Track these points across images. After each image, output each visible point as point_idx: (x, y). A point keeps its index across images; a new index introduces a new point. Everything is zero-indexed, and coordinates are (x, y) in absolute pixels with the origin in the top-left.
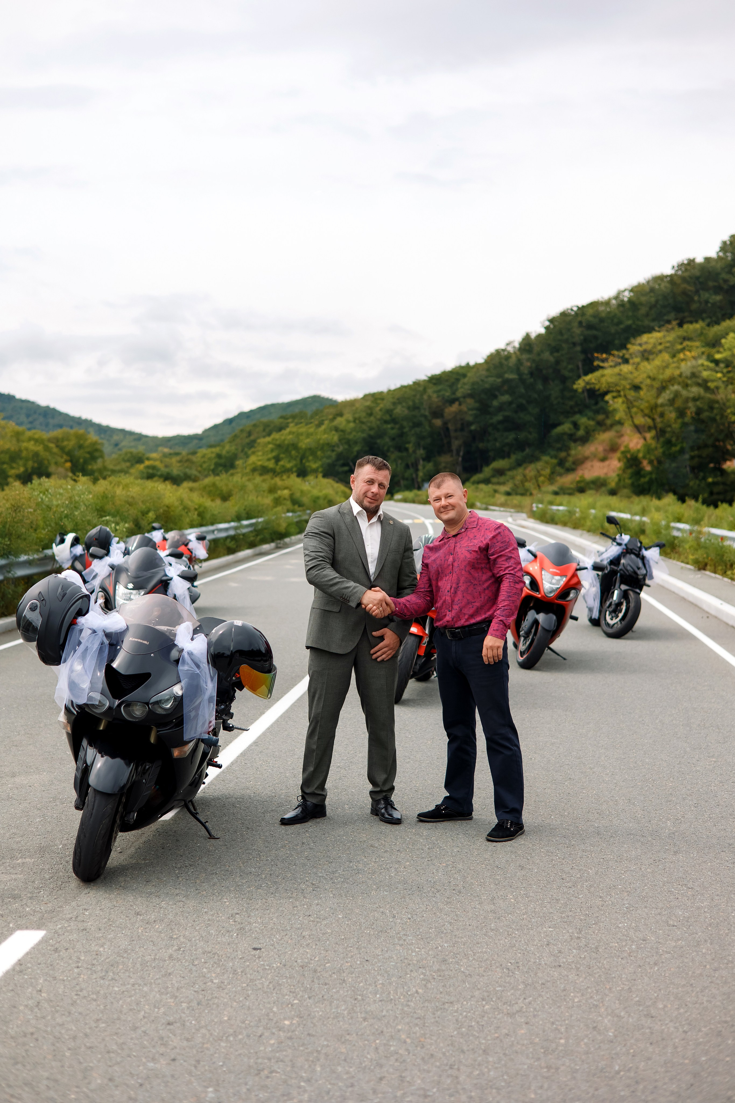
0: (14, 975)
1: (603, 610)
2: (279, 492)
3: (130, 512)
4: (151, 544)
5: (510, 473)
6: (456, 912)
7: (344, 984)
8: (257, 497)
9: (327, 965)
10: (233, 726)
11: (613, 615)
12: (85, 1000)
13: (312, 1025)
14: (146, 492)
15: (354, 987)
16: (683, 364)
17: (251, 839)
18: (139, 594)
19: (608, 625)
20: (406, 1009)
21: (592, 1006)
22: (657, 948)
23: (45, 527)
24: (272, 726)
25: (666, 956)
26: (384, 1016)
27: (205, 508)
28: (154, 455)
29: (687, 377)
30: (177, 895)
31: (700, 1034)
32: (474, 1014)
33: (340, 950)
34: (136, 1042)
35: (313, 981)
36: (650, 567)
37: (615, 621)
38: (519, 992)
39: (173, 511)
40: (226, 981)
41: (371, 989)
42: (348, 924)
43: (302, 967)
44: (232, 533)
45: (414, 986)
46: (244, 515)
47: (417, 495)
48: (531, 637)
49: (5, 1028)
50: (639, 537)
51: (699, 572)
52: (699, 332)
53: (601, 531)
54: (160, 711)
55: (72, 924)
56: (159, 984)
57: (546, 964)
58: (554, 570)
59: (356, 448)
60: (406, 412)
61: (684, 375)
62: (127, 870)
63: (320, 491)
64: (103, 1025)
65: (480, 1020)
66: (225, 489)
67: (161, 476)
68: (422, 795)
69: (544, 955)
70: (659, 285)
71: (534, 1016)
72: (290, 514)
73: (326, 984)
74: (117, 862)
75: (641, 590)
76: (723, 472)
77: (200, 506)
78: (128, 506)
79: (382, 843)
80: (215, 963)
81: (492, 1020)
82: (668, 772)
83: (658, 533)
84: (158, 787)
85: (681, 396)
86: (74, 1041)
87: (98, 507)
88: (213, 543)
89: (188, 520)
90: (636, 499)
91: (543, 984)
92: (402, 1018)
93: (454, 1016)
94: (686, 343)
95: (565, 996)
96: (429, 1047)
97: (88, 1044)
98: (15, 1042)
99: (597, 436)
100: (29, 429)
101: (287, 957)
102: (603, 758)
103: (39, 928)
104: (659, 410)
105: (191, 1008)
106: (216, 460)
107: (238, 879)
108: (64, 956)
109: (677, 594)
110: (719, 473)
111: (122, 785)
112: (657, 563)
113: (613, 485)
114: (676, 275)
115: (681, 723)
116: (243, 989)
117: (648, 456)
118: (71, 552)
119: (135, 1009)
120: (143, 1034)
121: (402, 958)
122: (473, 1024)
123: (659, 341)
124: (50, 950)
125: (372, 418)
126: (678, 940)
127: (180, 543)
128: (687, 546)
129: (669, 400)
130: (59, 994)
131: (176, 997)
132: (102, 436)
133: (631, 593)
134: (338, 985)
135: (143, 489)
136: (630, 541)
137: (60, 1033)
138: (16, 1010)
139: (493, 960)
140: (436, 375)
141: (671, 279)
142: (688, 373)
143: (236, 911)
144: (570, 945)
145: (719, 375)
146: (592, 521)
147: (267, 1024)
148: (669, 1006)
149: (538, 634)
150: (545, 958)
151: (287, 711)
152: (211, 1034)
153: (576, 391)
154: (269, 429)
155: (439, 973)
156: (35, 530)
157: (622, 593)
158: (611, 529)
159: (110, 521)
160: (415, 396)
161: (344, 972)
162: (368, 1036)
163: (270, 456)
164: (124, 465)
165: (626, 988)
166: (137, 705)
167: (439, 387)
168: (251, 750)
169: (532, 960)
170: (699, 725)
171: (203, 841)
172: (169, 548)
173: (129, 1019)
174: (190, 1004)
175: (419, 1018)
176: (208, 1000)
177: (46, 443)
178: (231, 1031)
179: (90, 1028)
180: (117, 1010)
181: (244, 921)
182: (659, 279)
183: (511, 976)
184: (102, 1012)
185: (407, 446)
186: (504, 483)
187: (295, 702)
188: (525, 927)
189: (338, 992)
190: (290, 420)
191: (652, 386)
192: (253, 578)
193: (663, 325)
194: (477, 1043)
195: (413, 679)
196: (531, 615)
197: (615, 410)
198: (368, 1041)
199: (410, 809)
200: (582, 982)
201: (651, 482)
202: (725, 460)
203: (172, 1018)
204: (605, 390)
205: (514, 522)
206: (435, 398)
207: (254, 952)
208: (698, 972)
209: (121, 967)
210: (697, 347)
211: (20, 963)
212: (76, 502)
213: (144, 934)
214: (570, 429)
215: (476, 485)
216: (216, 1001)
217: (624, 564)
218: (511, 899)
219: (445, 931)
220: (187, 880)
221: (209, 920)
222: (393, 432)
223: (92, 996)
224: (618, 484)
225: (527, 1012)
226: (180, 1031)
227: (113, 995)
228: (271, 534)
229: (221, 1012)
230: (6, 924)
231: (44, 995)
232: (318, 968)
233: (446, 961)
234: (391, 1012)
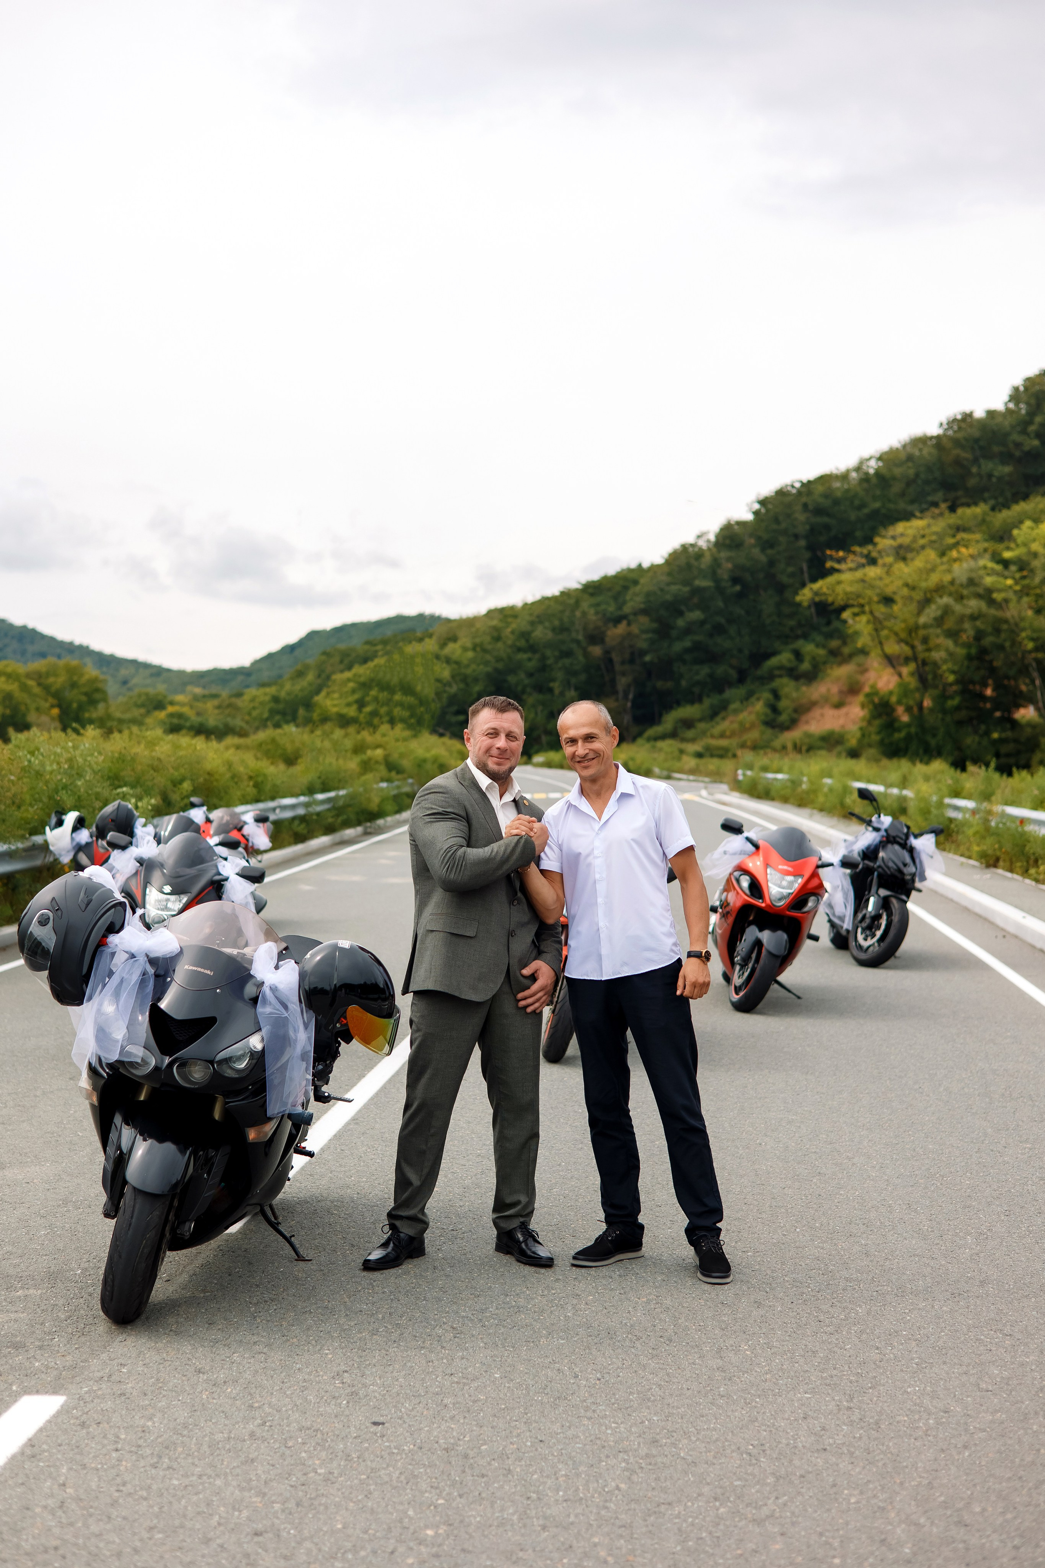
0: (23, 1462)
1: (854, 926)
2: (369, 753)
3: (155, 781)
4: (193, 827)
5: (702, 726)
6: (666, 1369)
7: (510, 1476)
8: (337, 760)
9: (484, 1447)
10: (329, 1096)
11: (868, 932)
12: (131, 1499)
13: (467, 1537)
14: (179, 751)
15: (526, 1481)
16: (956, 566)
18: (180, 901)
19: (860, 947)
20: (603, 1513)
21: (876, 1509)
22: (966, 1423)
23: (33, 802)
24: (377, 1095)
25: (980, 1435)
26: (572, 1523)
27: (265, 775)
28: (180, 698)
29: (962, 585)
30: (255, 1343)
31: (1039, 1550)
32: (704, 1520)
33: (500, 1425)
34: (211, 1560)
35: (464, 1472)
36: (921, 862)
37: (870, 942)
38: (768, 1489)
39: (217, 780)
40: (336, 1471)
41: (549, 1482)
42: (509, 1387)
43: (446, 1450)
44: (301, 811)
45: (613, 1480)
46: (318, 786)
48: (750, 965)
49: (15, 1540)
50: (900, 818)
51: (987, 871)
52: (980, 518)
53: (848, 812)
54: (229, 1073)
55: (104, 1386)
56: (238, 1475)
57: (804, 1447)
58: (785, 867)
59: (477, 688)
60: (550, 635)
61: (958, 582)
62: (179, 1306)
63: (428, 750)
64: (160, 1536)
65: (713, 1530)
66: (289, 748)
67: (190, 728)
69: (800, 1433)
70: (920, 450)
71: (793, 1524)
72: (384, 785)
73: (483, 1476)
74: (164, 1295)
75: (908, 896)
76: (1015, 724)
77: (257, 773)
78: (152, 772)
80: (318, 1444)
81: (731, 1529)
82: (963, 1164)
83: (925, 812)
84: (223, 1184)
85: (953, 612)
86: (119, 1559)
87: (111, 774)
88: (276, 827)
89: (239, 793)
90: (885, 762)
91: (802, 1476)
92: (599, 1527)
93: (675, 1523)
94: (961, 535)
95: (835, 1494)
98: (32, 1560)
99: (829, 671)
101: (423, 1435)
102: (865, 1143)
103: (55, 1392)
104: (922, 633)
105: (287, 1511)
106: (272, 705)
107: (342, 1320)
108: (96, 1433)
109: (957, 903)
110: (1008, 726)
111: (174, 1181)
112: (932, 857)
113: (853, 742)
114: (945, 435)
115: (977, 1093)
116: (362, 1482)
117: (904, 701)
118: (72, 839)
119: (204, 1513)
120: (219, 1549)
121: (593, 1437)
122: (704, 1535)
123: (922, 532)
124: (74, 1424)
125: (500, 645)
126: (996, 1411)
127: (231, 826)
128: (970, 832)
129: (936, 619)
130: (92, 1490)
131: (265, 1494)
132: (104, 669)
133: (894, 901)
134: (501, 1477)
135: (175, 748)
136: (892, 824)
137: (97, 1547)
138: (29, 1513)
139: (726, 1440)
140: (593, 582)
141: (938, 442)
142: (964, 579)
143: (343, 1368)
144: (838, 1419)
145: (1009, 582)
146: (826, 795)
147: (401, 1534)
148: (990, 1509)
149: (761, 961)
150: (802, 1438)
152: (320, 1550)
153: (799, 605)
154: (348, 660)
155: (648, 1460)
156: (19, 807)
157: (881, 901)
158: (860, 807)
159: (129, 794)
160: (562, 612)
161: (508, 1458)
162: (551, 1552)
163: (351, 699)
164: (137, 713)
165: (925, 1482)
166: (196, 1065)
167: (599, 599)
168: (349, 1130)
169: (784, 1441)
170: (1003, 1095)
171: (288, 1264)
172: (218, 834)
173: (198, 1526)
174: (286, 1505)
175: (624, 1526)
176: (311, 1499)
177: (23, 680)
178: (348, 1545)
179: (141, 1540)
180: (178, 1514)
181: (356, 1382)
182: (921, 441)
183: (754, 1465)
184: (157, 1517)
185: (551, 685)
186: (693, 740)
188: (770, 1392)
189: (502, 1487)
190: (379, 647)
191: (911, 598)
192: (334, 878)
193: (927, 509)
194: (711, 1563)
196: (752, 933)
197: (857, 633)
198: (551, 1560)
200: (860, 1473)
201: (909, 738)
202: (1018, 706)
203: (260, 1526)
204: (842, 603)
205: (711, 797)
206: (592, 616)
207: (374, 1428)
208: (1029, 1459)
209: (180, 1449)
210: (977, 542)
211: (31, 1443)
212: (79, 767)
213: (211, 1401)
214: (790, 661)
215: (652, 743)
216: (324, 1500)
217: (883, 858)
218: (747, 1350)
219: (653, 1398)
220: (268, 1321)
221: (305, 1381)
222: (531, 665)
223: (140, 1493)
224: (860, 741)
225: (781, 1517)
226: (273, 1545)
227: (171, 1491)
228: (357, 814)
229: (332, 1516)
230: (6, 1386)
231: (70, 1491)
232: (469, 1452)
233: (657, 1441)
234: (582, 1518)
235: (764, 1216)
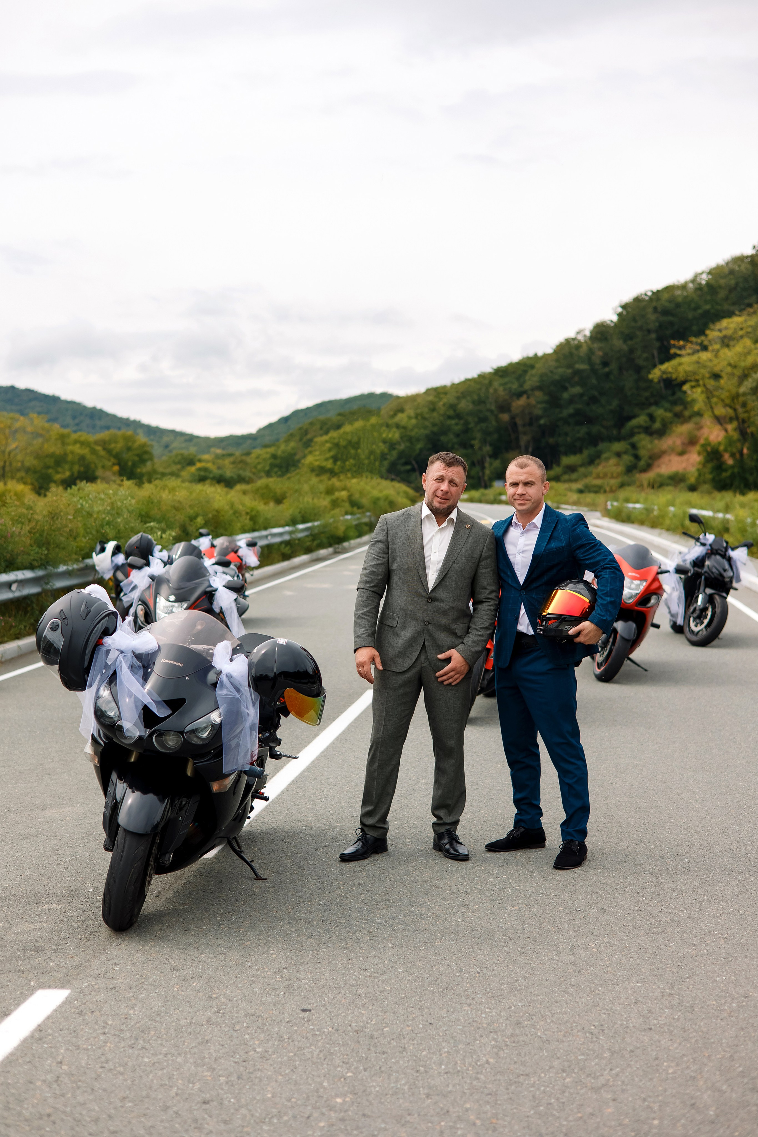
0: (32, 1044)
1: (687, 616)
2: (337, 494)
3: (177, 518)
4: (196, 552)
5: (582, 470)
6: (530, 964)
7: (404, 1053)
8: (313, 499)
9: (386, 1030)
10: (281, 754)
11: (698, 621)
12: (110, 1074)
13: (368, 1104)
14: (194, 495)
15: (416, 1057)
17: (302, 879)
18: (182, 607)
19: (692, 632)
20: (475, 1083)
21: (688, 1078)
23: (85, 535)
24: (327, 749)
26: (450, 1092)
27: (258, 512)
28: (206, 457)
30: (218, 946)
32: (553, 1088)
33: (400, 1011)
34: (167, 1125)
35: (369, 1049)
36: (737, 569)
37: (699, 628)
38: (604, 1062)
39: (223, 516)
40: (270, 1050)
41: (435, 1058)
42: (409, 980)
43: (357, 1032)
44: (287, 537)
45: (484, 1055)
46: (299, 518)
47: (483, 495)
48: (609, 647)
49: (19, 1108)
50: (722, 536)
53: (683, 531)
54: (196, 741)
55: (100, 981)
56: (195, 1054)
57: (634, 1027)
58: (634, 574)
59: (419, 446)
60: (471, 406)
62: (163, 917)
63: (381, 491)
64: (130, 1104)
65: (560, 1096)
66: (278, 491)
67: (213, 478)
68: (492, 826)
69: (632, 1015)
70: (739, 266)
71: (623, 1091)
72: (349, 517)
73: (384, 1053)
74: (153, 907)
75: (728, 594)
77: (252, 510)
78: (174, 511)
79: (447, 883)
80: (259, 1027)
81: (574, 1096)
83: (743, 531)
84: (196, 825)
86: (97, 1124)
87: (143, 513)
88: (266, 549)
89: (239, 525)
90: (718, 495)
91: (632, 1051)
92: (471, 1095)
93: (530, 1091)
95: (657, 1065)
96: (501, 1130)
97: (112, 1128)
98: (29, 1126)
99: (674, 428)
100: (75, 432)
101: (340, 1020)
102: (691, 782)
103: (63, 987)
104: (741, 399)
105: (230, 1083)
106: (272, 461)
107: (286, 927)
108: (90, 1020)
111: (156, 822)
112: (745, 564)
113: (692, 480)
114: (756, 254)
116: (290, 1059)
117: (729, 449)
118: (112, 561)
119: (166, 1085)
120: (174, 1116)
121: (471, 1020)
122: (553, 1101)
123: (740, 326)
124: (74, 1013)
125: (435, 414)
127: (230, 550)
129: (752, 389)
130: (82, 1067)
131: (214, 1069)
132: (152, 437)
133: (717, 597)
134: (398, 1054)
135: (191, 493)
136: (714, 541)
137: (81, 1114)
138: (32, 1086)
139: (574, 1022)
140: (502, 367)
141: (752, 260)
143: (284, 965)
144: (662, 1003)
146: (671, 519)
147: (316, 1102)
149: (617, 644)
150: (633, 1020)
151: (344, 732)
152: (252, 1115)
153: (651, 381)
154: (326, 427)
155: (512, 1039)
156: (75, 538)
157: (707, 598)
158: (693, 527)
159: (156, 527)
160: (480, 389)
161: (404, 1038)
162: (432, 1116)
163: (329, 455)
164: (175, 468)
165: (728, 1055)
166: (170, 735)
167: (506, 380)
168: (304, 777)
169: (619, 1022)
171: (249, 882)
172: (217, 555)
173: (160, 1096)
175: (490, 1094)
176: (249, 1073)
177: (93, 446)
178: (275, 1111)
179: (115, 1108)
180: (146, 1086)
181: (292, 977)
182: (739, 260)
183: (595, 1042)
184: (129, 1089)
185: (473, 442)
186: (576, 481)
187: (353, 722)
188: (610, 982)
189: (397, 1062)
190: (348, 417)
191: (733, 374)
192: (309, 586)
193: (744, 309)
194: (557, 1124)
195: (482, 695)
197: (694, 401)
198: (432, 1122)
199: (479, 843)
200: (677, 1048)
201: (733, 476)
203: (208, 1095)
204: (683, 379)
206: (501, 392)
207: (302, 1015)
209: (152, 1033)
211: (40, 1029)
212: (118, 508)
213: (180, 993)
214: (646, 422)
216: (259, 1074)
217: (708, 566)
218: (593, 948)
219: (519, 988)
220: (230, 928)
221: (253, 976)
222: (457, 428)
223: (118, 1069)
224: (697, 479)
225: (614, 1086)
226: (217, 1112)
227: (142, 1067)
228: (328, 538)
229: (264, 1087)
230: (26, 982)
231: (65, 1067)
232: (374, 1033)
233: (520, 1023)
234: (458, 1087)
235: (612, 840)
